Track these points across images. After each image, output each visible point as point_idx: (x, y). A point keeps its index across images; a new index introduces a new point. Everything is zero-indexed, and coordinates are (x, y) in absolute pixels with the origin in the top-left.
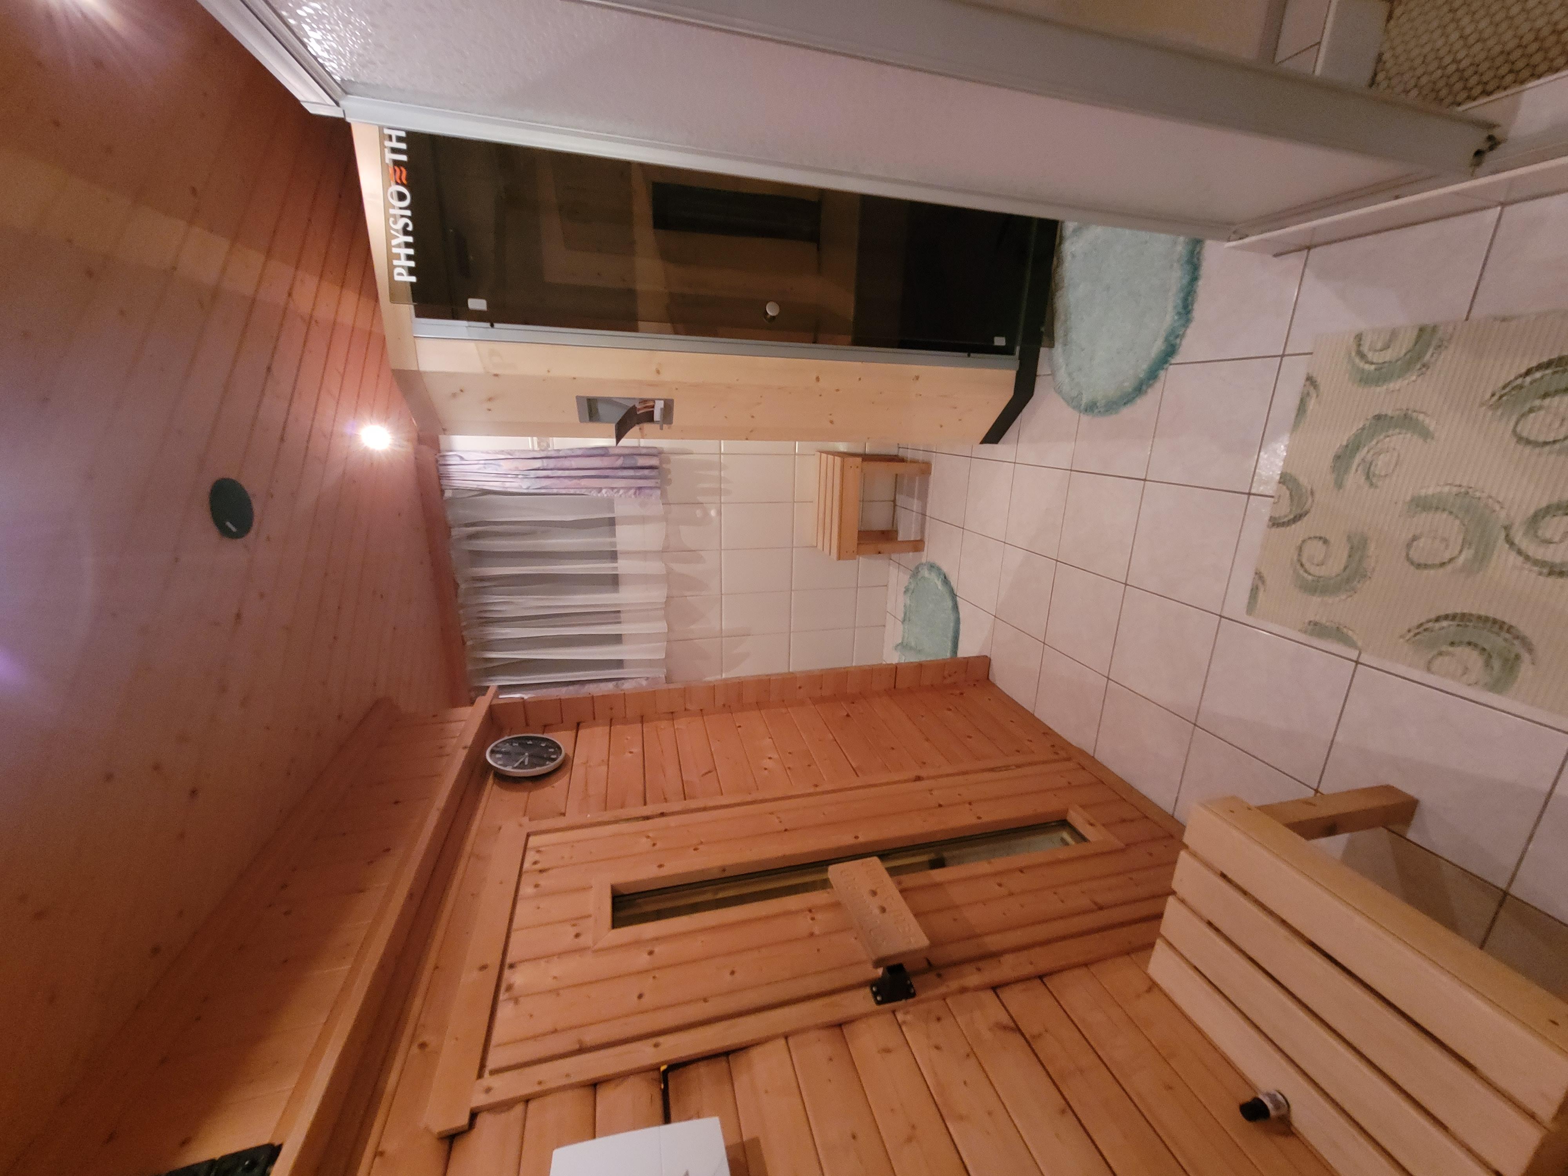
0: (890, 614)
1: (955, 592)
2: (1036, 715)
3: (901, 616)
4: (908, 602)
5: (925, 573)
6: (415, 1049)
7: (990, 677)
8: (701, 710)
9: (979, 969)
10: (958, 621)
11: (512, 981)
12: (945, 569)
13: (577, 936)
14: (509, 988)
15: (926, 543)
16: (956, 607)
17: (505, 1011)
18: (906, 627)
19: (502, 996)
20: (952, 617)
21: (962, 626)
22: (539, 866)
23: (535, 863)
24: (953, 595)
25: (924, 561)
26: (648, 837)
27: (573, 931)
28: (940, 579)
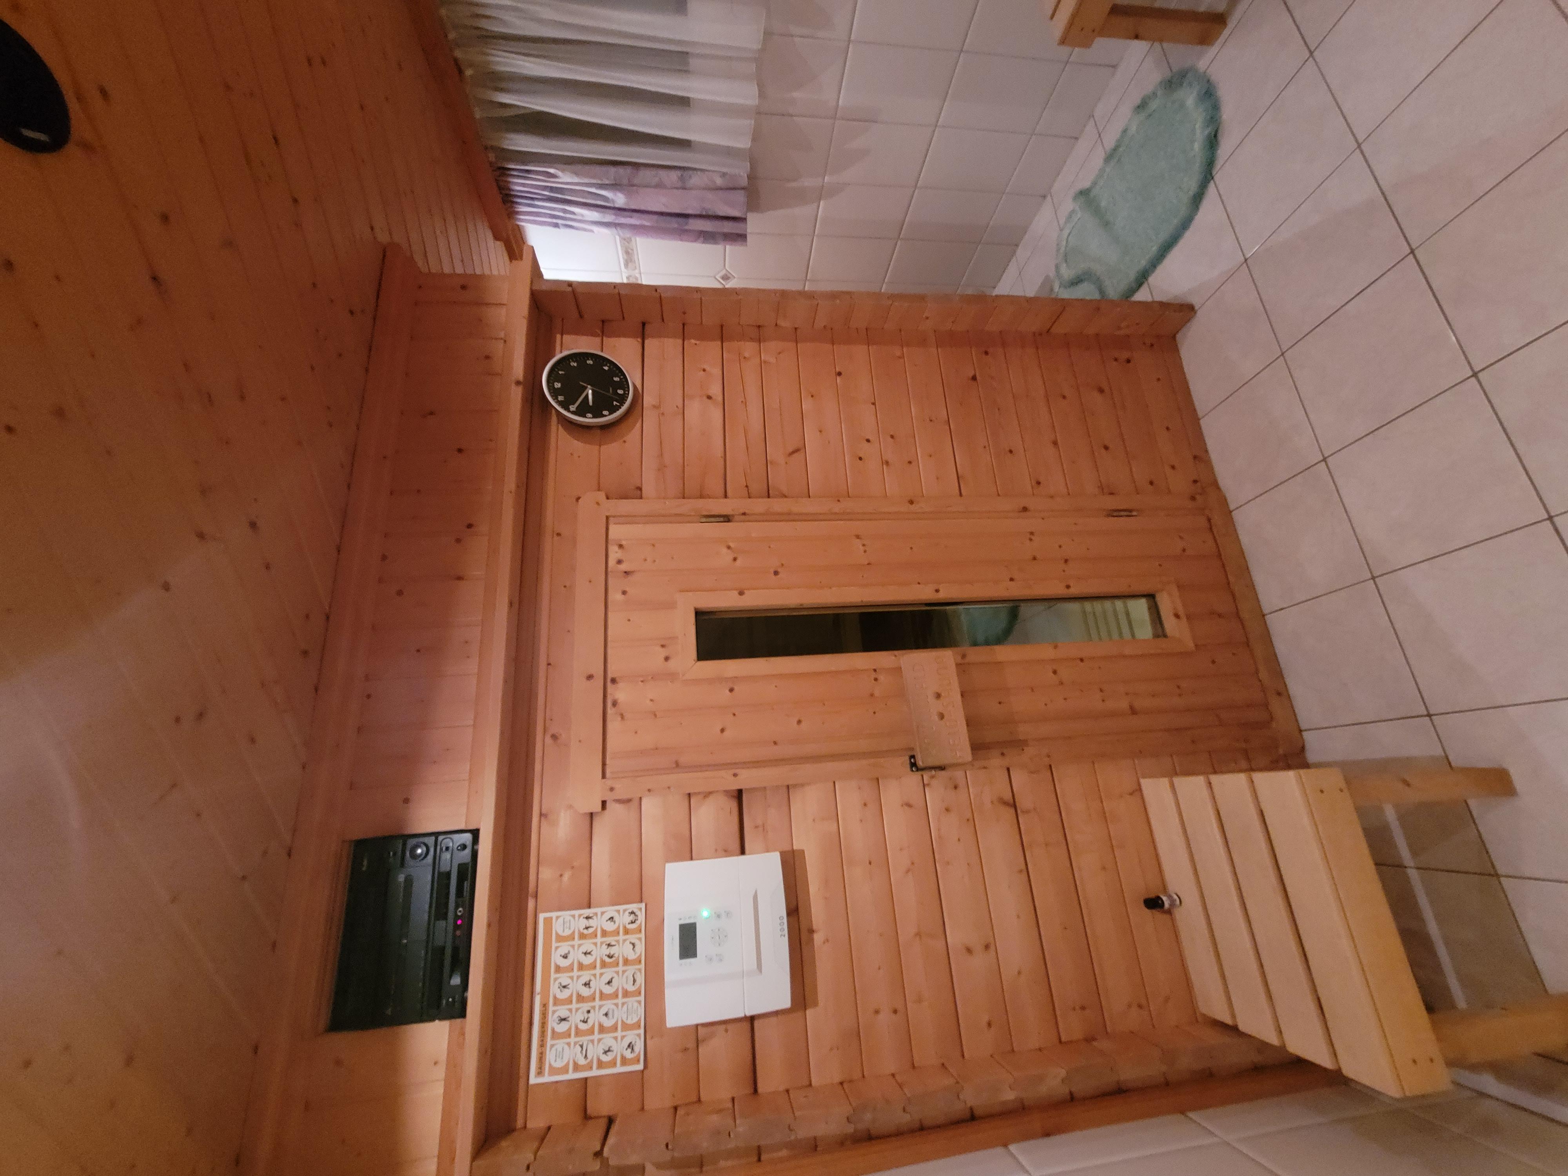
0: (1095, 122)
1: (1214, 173)
2: (1202, 422)
3: (1110, 141)
4: (1133, 129)
5: (1190, 97)
6: (548, 740)
7: (1178, 336)
8: (796, 329)
9: (1003, 754)
10: (1186, 224)
11: (616, 697)
12: (1227, 113)
13: (667, 659)
14: (615, 704)
15: (1226, 32)
16: (1197, 199)
17: (614, 725)
18: (1108, 170)
19: (610, 711)
20: (1183, 211)
21: (1188, 234)
22: (623, 567)
23: (619, 562)
24: (1207, 176)
25: (1202, 65)
26: (729, 547)
27: (663, 653)
28: (1206, 132)
